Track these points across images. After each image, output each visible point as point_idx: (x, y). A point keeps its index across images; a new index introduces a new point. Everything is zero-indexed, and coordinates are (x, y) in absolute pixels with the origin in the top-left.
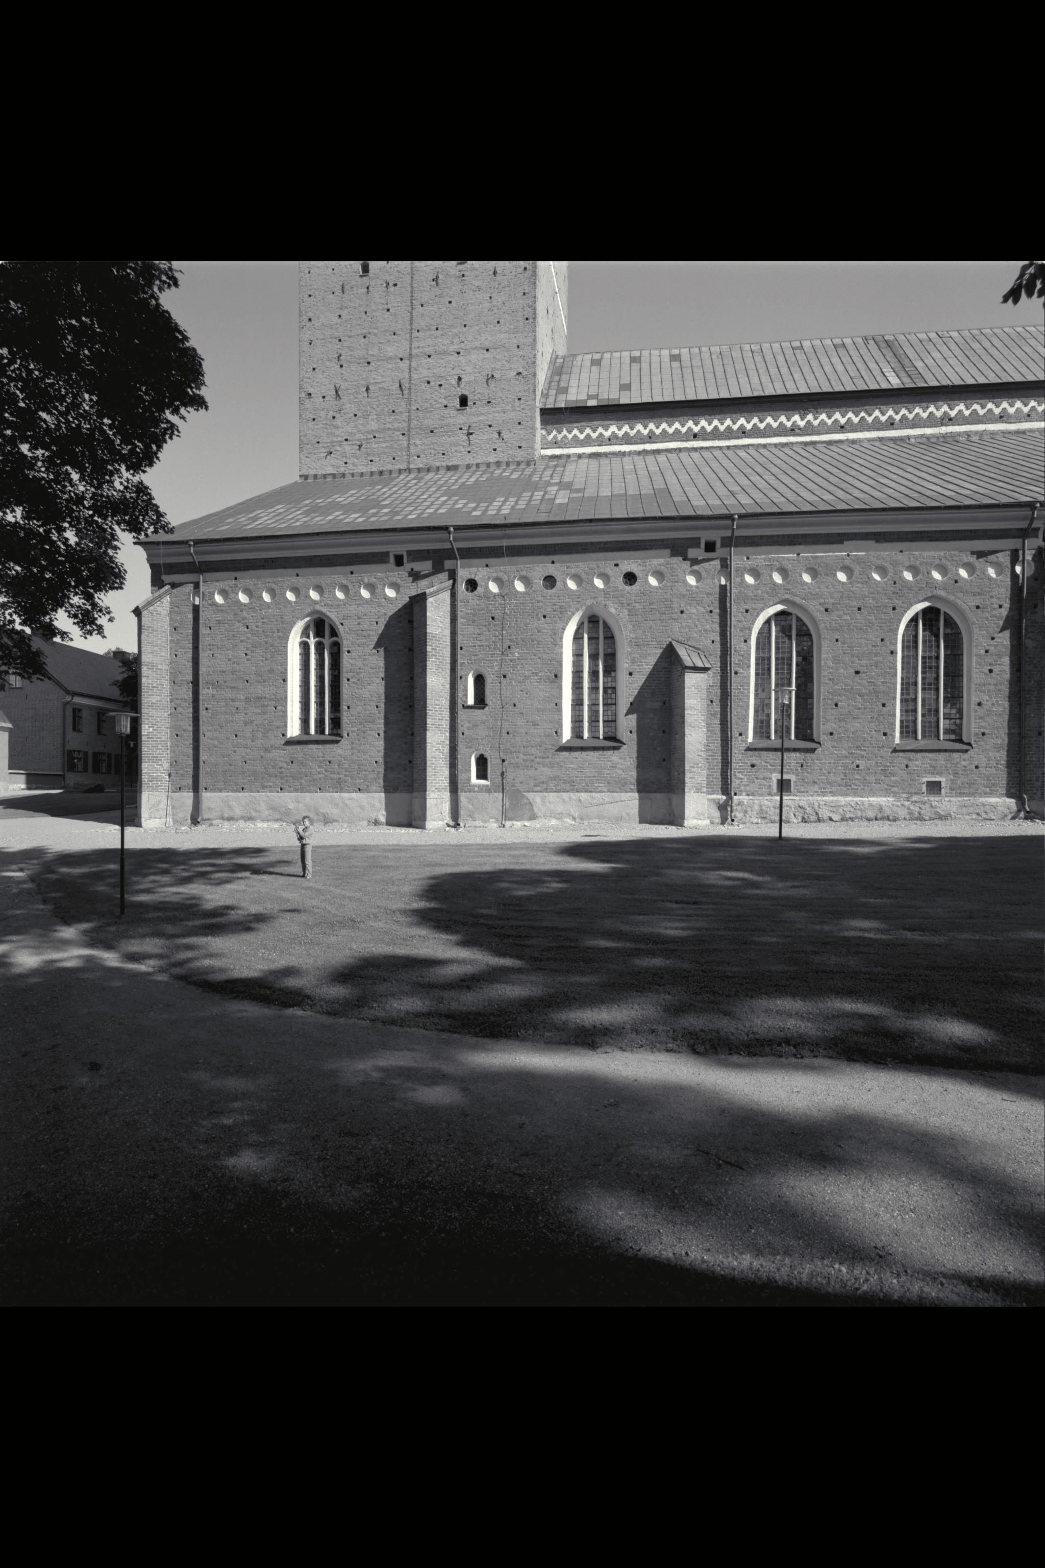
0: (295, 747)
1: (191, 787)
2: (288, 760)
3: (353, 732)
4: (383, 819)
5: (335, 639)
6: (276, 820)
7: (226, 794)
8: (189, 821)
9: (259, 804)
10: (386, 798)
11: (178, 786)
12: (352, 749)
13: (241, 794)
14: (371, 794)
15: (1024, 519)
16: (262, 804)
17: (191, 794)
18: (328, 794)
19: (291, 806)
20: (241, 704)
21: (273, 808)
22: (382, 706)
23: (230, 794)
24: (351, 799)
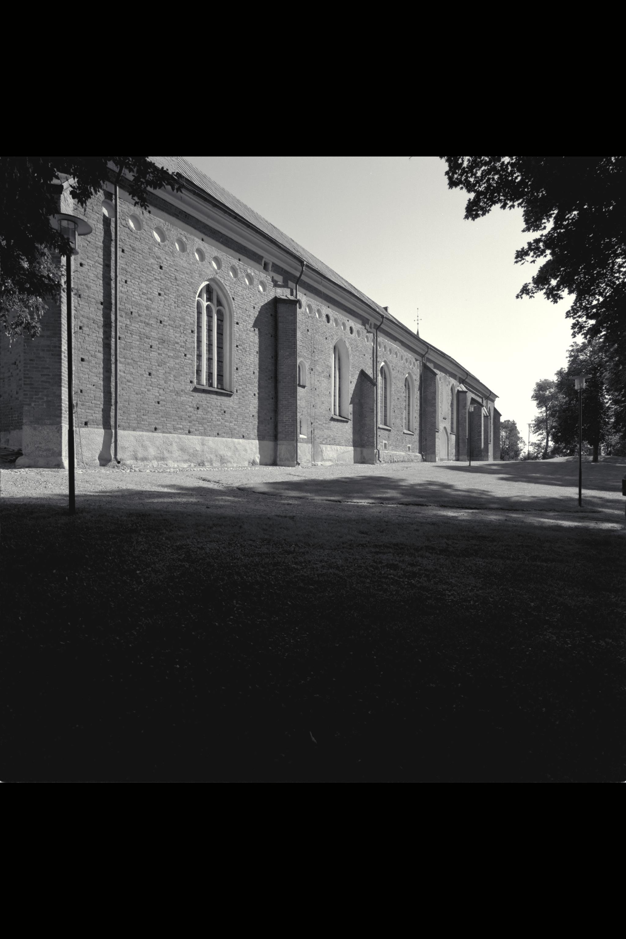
0: (200, 394)
1: (101, 422)
2: (195, 406)
3: (240, 389)
4: (258, 461)
5: (220, 308)
6: (185, 461)
7: (141, 433)
8: (97, 461)
9: (171, 444)
10: (260, 444)
11: (84, 420)
12: (239, 403)
13: (155, 434)
14: (250, 441)
15: (424, 350)
16: (174, 445)
17: (102, 431)
18: (224, 439)
19: (198, 448)
20: (155, 343)
21: (182, 449)
22: (257, 373)
23: (144, 433)
24: (239, 443)
